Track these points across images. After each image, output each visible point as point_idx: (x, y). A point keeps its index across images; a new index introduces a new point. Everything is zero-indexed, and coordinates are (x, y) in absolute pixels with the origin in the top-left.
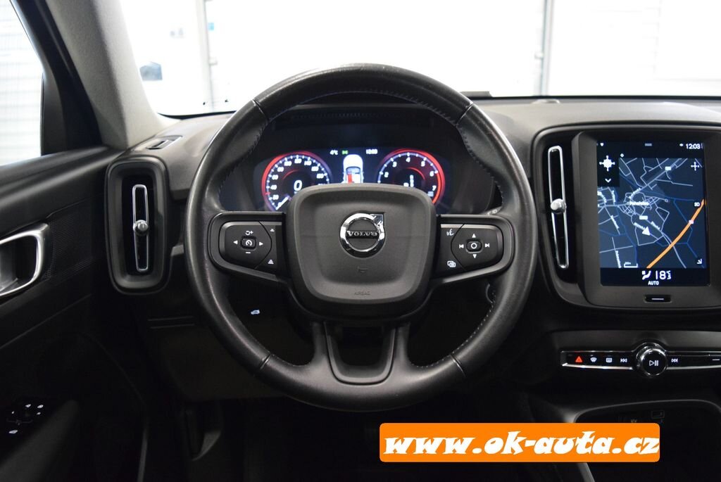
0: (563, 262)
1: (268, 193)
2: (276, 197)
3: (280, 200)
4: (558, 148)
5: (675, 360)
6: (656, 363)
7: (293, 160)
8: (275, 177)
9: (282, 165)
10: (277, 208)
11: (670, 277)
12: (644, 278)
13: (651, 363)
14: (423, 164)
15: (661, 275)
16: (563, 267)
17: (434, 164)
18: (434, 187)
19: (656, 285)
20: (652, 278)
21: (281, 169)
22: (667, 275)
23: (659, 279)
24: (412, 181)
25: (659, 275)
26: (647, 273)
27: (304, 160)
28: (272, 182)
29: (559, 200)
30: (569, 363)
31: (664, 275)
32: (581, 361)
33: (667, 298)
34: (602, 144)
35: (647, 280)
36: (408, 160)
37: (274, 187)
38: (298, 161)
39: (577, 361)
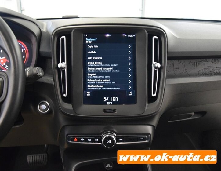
0: (65, 93)
4: (64, 37)
5: (121, 140)
6: (110, 142)
11: (118, 100)
12: (105, 101)
13: (108, 142)
15: (113, 99)
16: (64, 95)
17: (23, 46)
19: (111, 104)
20: (109, 100)
22: (116, 99)
23: (112, 101)
25: (112, 99)
26: (106, 98)
29: (63, 63)
30: (72, 141)
31: (115, 99)
32: (77, 140)
33: (114, 111)
34: (87, 35)
35: (106, 101)
39: (75, 140)
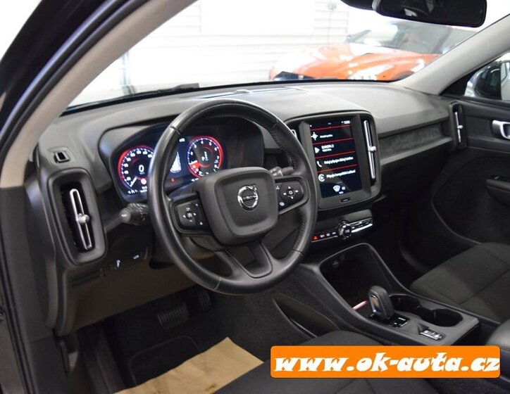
1: (124, 177)
2: (129, 179)
3: (132, 180)
7: (135, 153)
8: (126, 165)
9: (129, 156)
10: (131, 186)
14: (210, 144)
17: (216, 143)
18: (218, 157)
21: (129, 160)
24: (206, 155)
27: (142, 151)
28: (125, 169)
36: (202, 142)
37: (127, 172)
38: (139, 152)
